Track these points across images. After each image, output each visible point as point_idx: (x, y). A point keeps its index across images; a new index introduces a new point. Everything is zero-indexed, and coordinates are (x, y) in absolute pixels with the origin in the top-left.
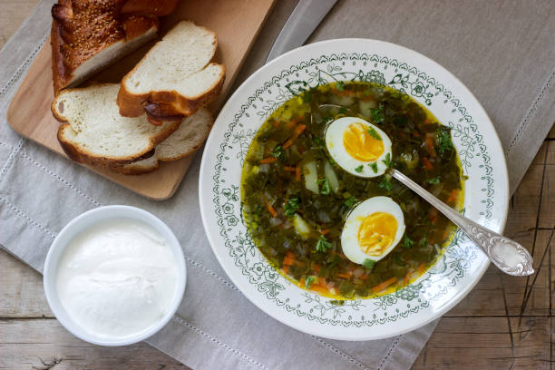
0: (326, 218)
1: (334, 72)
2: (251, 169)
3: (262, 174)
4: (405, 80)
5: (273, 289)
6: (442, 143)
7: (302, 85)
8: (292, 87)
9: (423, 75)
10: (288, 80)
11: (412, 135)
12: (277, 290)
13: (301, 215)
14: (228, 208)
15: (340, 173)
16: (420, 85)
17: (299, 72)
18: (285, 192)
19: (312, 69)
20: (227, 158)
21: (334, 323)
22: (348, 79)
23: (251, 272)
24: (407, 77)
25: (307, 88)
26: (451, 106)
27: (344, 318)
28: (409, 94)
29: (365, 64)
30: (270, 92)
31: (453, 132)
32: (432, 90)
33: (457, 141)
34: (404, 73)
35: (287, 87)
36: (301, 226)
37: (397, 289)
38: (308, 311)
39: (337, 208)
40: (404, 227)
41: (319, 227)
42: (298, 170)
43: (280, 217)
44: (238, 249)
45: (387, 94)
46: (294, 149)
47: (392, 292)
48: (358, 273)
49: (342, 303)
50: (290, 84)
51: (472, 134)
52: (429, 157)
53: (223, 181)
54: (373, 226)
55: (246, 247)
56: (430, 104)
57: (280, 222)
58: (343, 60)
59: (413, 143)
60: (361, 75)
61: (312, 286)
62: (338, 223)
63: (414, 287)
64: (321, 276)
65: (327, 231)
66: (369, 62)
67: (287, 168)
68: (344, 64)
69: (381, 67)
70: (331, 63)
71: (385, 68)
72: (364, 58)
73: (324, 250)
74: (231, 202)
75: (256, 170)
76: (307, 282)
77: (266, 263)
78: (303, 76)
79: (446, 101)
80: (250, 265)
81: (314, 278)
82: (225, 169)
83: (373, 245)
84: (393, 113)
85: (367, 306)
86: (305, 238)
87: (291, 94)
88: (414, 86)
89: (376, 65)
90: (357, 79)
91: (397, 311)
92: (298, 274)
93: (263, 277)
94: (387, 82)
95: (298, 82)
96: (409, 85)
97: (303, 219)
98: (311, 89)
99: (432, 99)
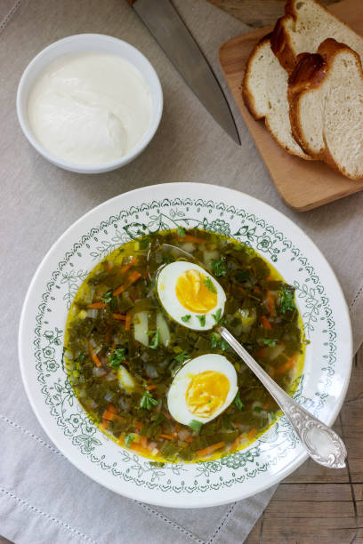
0: (153, 373)
1: (176, 217)
2: (78, 313)
3: (89, 319)
4: (252, 232)
5: (88, 445)
6: (284, 303)
7: (141, 228)
8: (130, 229)
9: (272, 229)
10: (126, 221)
11: (252, 290)
12: (93, 445)
13: (127, 367)
14: (49, 352)
15: (173, 326)
16: (268, 239)
17: (140, 214)
18: (112, 342)
19: (153, 212)
20: (53, 299)
21: (152, 486)
22: (191, 225)
23: (67, 423)
24: (254, 230)
25: (147, 232)
26: (298, 264)
27: (163, 481)
28: (254, 247)
29: (210, 211)
30: (106, 232)
31: (297, 293)
32: (279, 245)
33: (300, 303)
34: (252, 225)
35: (125, 228)
36: (125, 379)
37: (223, 456)
38: (124, 472)
39: (166, 362)
40: (237, 388)
41: (145, 382)
42: (128, 319)
43: (104, 367)
44: (55, 397)
45: (231, 246)
46: (126, 295)
47: (217, 458)
48: (183, 435)
49: (162, 465)
50: (128, 226)
51: (318, 297)
52: (268, 316)
53: (46, 323)
54: (203, 385)
55: (64, 395)
56: (275, 261)
57: (104, 373)
58: (188, 205)
59: (252, 299)
60: (205, 223)
61: (132, 445)
62: (166, 379)
63: (241, 455)
64: (142, 434)
65: (154, 387)
66: (214, 210)
67: (116, 316)
68: (188, 209)
69: (226, 217)
70: (174, 208)
71: (232, 217)
72: (210, 205)
73: (148, 407)
74: (53, 345)
75: (83, 315)
76: (127, 440)
77: (84, 415)
78: (143, 219)
79: (293, 259)
80: (67, 415)
81: (135, 436)
82: (49, 310)
83: (201, 405)
84: (235, 266)
85: (189, 471)
86: (129, 392)
87: (128, 236)
88: (261, 240)
89: (222, 214)
90: (201, 227)
91: (221, 479)
92: (117, 430)
93: (79, 429)
94: (232, 233)
95: (137, 225)
96: (255, 238)
97: (129, 371)
98: (151, 233)
99: (279, 256)
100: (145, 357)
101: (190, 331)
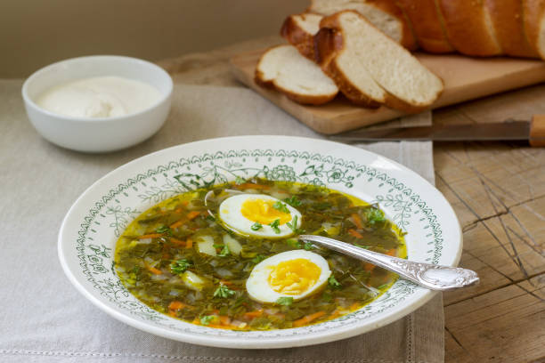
0: (226, 274)
1: (233, 168)
2: (128, 242)
3: (141, 245)
4: (319, 170)
6: (371, 218)
7: (195, 179)
8: (181, 179)
9: (340, 162)
10: (177, 172)
13: (194, 272)
14: (95, 259)
16: (338, 171)
17: (191, 165)
18: (172, 257)
19: (206, 164)
20: (97, 223)
22: (250, 175)
24: (322, 167)
25: (201, 182)
26: (376, 182)
28: (325, 182)
29: (270, 160)
30: (154, 179)
31: (381, 206)
32: (352, 173)
34: (317, 164)
35: (177, 178)
36: (193, 280)
39: (241, 265)
41: (218, 280)
42: (189, 242)
43: (165, 274)
45: (303, 189)
46: (185, 228)
50: (179, 176)
51: (406, 198)
52: (355, 228)
53: (91, 238)
54: (287, 268)
55: (116, 290)
56: (351, 186)
57: (166, 278)
58: (244, 157)
60: (266, 170)
61: (211, 324)
64: (222, 315)
66: (274, 158)
67: (174, 241)
68: (244, 160)
69: (289, 162)
70: (230, 160)
71: (295, 161)
72: (269, 155)
73: (224, 295)
74: (100, 256)
75: (135, 243)
78: (195, 170)
79: (370, 179)
80: (122, 300)
81: (213, 317)
82: (93, 230)
86: (199, 288)
87: (181, 185)
88: (331, 174)
89: (283, 160)
90: (262, 176)
93: (138, 310)
94: (297, 175)
95: (189, 175)
96: (324, 174)
97: (196, 274)
98: (206, 183)
99: (353, 182)
100: (213, 263)
101: (265, 240)
